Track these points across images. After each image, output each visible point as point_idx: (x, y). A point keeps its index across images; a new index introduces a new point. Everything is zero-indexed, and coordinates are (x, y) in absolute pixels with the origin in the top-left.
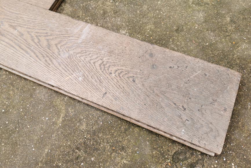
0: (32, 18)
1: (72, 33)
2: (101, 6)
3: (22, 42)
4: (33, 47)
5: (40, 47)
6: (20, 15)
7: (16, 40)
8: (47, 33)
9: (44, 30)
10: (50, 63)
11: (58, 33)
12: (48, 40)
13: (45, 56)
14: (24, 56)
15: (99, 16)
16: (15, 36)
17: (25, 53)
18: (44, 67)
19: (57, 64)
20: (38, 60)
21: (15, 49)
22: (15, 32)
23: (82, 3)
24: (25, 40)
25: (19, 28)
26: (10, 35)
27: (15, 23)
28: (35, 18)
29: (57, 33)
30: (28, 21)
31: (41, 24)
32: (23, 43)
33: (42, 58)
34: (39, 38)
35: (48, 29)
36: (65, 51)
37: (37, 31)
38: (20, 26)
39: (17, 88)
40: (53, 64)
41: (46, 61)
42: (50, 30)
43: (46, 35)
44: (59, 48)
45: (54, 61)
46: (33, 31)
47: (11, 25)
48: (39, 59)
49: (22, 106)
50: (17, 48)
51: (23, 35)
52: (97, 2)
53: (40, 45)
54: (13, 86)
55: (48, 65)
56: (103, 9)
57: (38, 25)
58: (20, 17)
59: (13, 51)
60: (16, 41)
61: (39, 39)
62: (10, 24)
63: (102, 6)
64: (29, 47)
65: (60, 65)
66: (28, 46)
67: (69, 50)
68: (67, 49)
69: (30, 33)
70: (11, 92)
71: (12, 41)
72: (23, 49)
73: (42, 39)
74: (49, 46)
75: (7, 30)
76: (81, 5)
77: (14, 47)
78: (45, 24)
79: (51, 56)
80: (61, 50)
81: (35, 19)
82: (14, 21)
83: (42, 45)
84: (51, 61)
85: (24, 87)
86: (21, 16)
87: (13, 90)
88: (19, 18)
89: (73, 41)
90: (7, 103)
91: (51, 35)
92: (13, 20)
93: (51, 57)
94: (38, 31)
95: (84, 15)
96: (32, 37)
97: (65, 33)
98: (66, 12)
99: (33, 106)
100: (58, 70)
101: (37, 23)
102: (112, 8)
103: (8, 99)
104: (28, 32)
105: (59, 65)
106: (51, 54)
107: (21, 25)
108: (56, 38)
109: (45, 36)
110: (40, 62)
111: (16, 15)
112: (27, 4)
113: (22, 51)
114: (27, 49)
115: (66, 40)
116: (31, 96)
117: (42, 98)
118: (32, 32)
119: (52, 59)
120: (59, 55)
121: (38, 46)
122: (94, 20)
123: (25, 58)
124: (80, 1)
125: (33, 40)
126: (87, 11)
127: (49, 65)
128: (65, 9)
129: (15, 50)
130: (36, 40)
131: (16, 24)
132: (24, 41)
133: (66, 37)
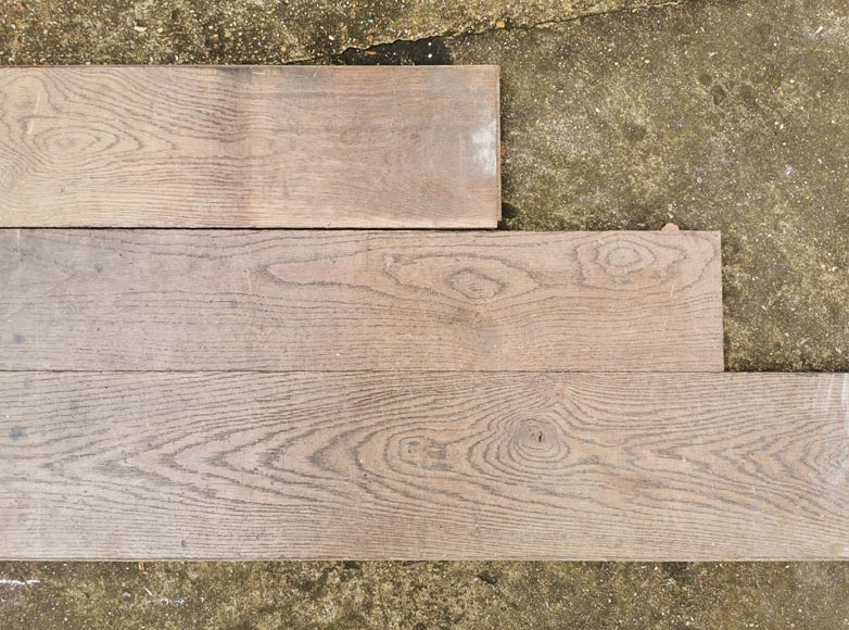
0: (700, 411)
1: (819, 417)
2: (813, 292)
3: (717, 485)
4: (753, 487)
5: (770, 480)
6: (661, 416)
7: (701, 484)
8: (762, 439)
9: (751, 432)
10: (816, 509)
11: (790, 428)
12: (776, 456)
13: (796, 498)
14: (747, 517)
15: (825, 325)
16: (690, 475)
17: (746, 511)
18: (810, 526)
19: (833, 508)
20: (786, 514)
21: (715, 508)
22: (683, 465)
23: (764, 301)
24: (723, 477)
25: (685, 451)
26: (676, 476)
27: (665, 441)
28: (707, 408)
29: (785, 429)
30: (696, 423)
31: (731, 419)
32: (724, 486)
33: (791, 506)
34: (753, 457)
35: (760, 427)
36: (832, 469)
37: (733, 442)
38: (685, 445)
39: (751, 585)
40: (825, 509)
41: (804, 508)
42: (765, 428)
43: (764, 444)
44: (814, 465)
45: (821, 500)
46: (724, 446)
47: (660, 451)
48: (788, 511)
49: (788, 616)
50: (719, 504)
51: (707, 466)
52: (800, 285)
53: (767, 476)
54: (740, 584)
55: (814, 517)
56: (825, 301)
57: (728, 426)
58: (666, 419)
59: (715, 518)
60: (704, 489)
61: (755, 463)
62: (654, 447)
63: (818, 293)
64: (745, 491)
65: (839, 505)
66: (740, 490)
67: (838, 462)
68: (832, 462)
69: (723, 454)
70: (745, 599)
71: (692, 491)
72: (733, 502)
73: (761, 457)
74: (788, 469)
75: (660, 467)
76: (763, 307)
77: (709, 506)
78: (744, 414)
79: (808, 492)
80: (821, 469)
81: (709, 411)
82: (658, 438)
83: (770, 473)
84: (816, 504)
85: (766, 575)
86: (666, 415)
87: (744, 592)
88: (664, 422)
89: (834, 434)
90: (752, 625)
91: (776, 440)
92: (653, 435)
93: (809, 496)
94: (740, 441)
95: (787, 334)
96: (734, 462)
97: (804, 422)
98: (738, 344)
99: (812, 608)
100: (842, 519)
101: (722, 421)
102: (843, 287)
103: (748, 615)
104: (715, 453)
105: (838, 508)
106: (806, 489)
107: (685, 442)
108: (791, 443)
109: (764, 449)
110: (792, 516)
111: (652, 417)
112: (655, 374)
113: (735, 508)
114: (743, 497)
115: (817, 437)
116: (793, 587)
117: (817, 583)
118: (725, 450)
119: (815, 499)
120: (824, 482)
121: (762, 479)
122: (819, 341)
123: (754, 523)
124: (756, 298)
125: (741, 470)
126: (788, 321)
127: (816, 517)
128: (730, 335)
129: (718, 512)
130: (750, 468)
131: (670, 445)
132: (723, 480)
133: (812, 431)
